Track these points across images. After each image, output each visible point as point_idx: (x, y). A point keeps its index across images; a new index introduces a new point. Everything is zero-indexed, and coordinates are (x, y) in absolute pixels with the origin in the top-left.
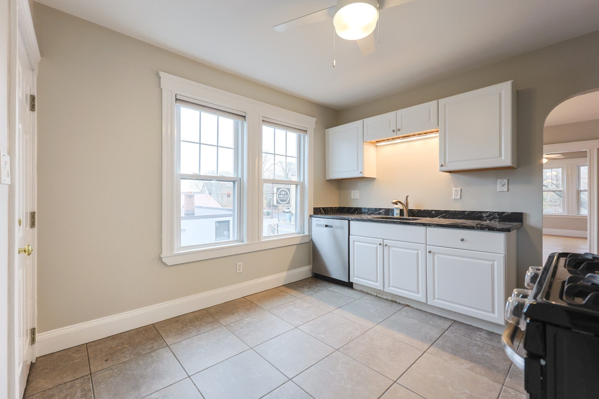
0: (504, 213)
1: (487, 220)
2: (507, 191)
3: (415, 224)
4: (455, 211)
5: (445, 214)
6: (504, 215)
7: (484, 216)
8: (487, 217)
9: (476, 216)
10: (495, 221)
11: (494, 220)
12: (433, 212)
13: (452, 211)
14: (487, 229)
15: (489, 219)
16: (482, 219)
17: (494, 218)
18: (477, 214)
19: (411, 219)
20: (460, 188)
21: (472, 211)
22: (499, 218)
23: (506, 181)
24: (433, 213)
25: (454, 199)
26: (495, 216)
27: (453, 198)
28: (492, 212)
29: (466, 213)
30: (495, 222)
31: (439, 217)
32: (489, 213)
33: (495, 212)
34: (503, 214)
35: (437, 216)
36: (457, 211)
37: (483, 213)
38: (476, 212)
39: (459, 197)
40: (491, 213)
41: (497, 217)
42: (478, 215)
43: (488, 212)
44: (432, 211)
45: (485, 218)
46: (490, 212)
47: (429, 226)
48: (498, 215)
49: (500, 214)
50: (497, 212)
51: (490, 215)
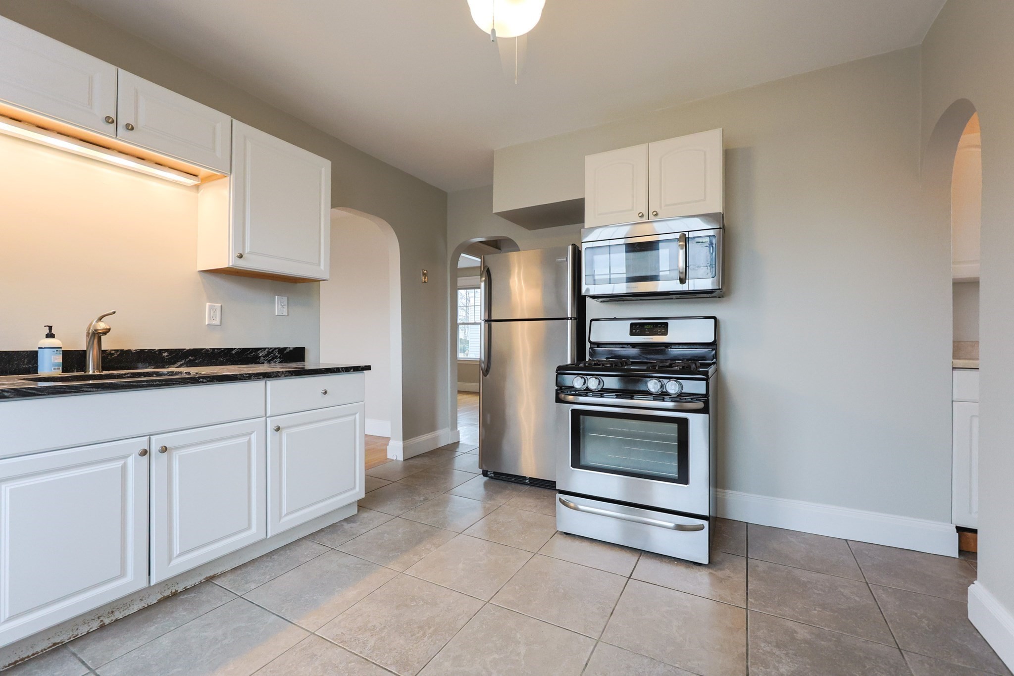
0: (285, 349)
1: (265, 362)
2: (287, 315)
3: (247, 377)
4: (214, 349)
5: (192, 357)
6: (286, 352)
7: (260, 355)
8: (264, 357)
9: (249, 356)
10: (275, 362)
11: (274, 360)
12: (164, 354)
13: (207, 350)
14: (352, 370)
15: (267, 359)
16: (258, 361)
17: (275, 357)
18: (251, 352)
19: (125, 374)
20: (220, 305)
21: (243, 348)
22: (280, 357)
23: (285, 299)
24: (164, 357)
25: (208, 325)
26: (275, 355)
27: (206, 324)
28: (271, 348)
29: (233, 352)
30: (275, 364)
31: (179, 363)
32: (267, 350)
33: (275, 349)
34: (284, 351)
35: (174, 363)
36: (217, 349)
37: (260, 351)
38: (249, 349)
39: (217, 321)
40: (271, 350)
41: (277, 356)
42: (253, 354)
43: (265, 348)
44: (161, 351)
45: (262, 358)
46: (268, 348)
47: (276, 377)
48: (278, 353)
49: (281, 350)
50: (277, 348)
51: (269, 353)
